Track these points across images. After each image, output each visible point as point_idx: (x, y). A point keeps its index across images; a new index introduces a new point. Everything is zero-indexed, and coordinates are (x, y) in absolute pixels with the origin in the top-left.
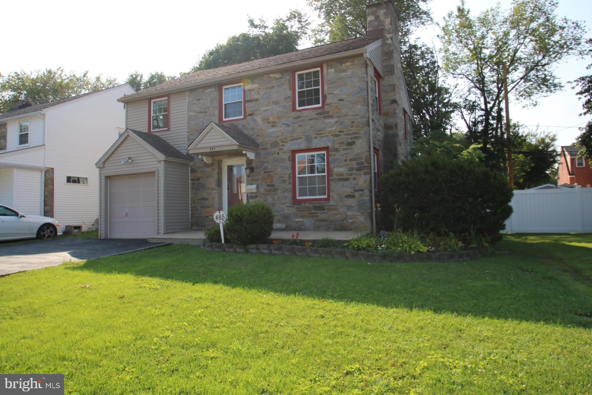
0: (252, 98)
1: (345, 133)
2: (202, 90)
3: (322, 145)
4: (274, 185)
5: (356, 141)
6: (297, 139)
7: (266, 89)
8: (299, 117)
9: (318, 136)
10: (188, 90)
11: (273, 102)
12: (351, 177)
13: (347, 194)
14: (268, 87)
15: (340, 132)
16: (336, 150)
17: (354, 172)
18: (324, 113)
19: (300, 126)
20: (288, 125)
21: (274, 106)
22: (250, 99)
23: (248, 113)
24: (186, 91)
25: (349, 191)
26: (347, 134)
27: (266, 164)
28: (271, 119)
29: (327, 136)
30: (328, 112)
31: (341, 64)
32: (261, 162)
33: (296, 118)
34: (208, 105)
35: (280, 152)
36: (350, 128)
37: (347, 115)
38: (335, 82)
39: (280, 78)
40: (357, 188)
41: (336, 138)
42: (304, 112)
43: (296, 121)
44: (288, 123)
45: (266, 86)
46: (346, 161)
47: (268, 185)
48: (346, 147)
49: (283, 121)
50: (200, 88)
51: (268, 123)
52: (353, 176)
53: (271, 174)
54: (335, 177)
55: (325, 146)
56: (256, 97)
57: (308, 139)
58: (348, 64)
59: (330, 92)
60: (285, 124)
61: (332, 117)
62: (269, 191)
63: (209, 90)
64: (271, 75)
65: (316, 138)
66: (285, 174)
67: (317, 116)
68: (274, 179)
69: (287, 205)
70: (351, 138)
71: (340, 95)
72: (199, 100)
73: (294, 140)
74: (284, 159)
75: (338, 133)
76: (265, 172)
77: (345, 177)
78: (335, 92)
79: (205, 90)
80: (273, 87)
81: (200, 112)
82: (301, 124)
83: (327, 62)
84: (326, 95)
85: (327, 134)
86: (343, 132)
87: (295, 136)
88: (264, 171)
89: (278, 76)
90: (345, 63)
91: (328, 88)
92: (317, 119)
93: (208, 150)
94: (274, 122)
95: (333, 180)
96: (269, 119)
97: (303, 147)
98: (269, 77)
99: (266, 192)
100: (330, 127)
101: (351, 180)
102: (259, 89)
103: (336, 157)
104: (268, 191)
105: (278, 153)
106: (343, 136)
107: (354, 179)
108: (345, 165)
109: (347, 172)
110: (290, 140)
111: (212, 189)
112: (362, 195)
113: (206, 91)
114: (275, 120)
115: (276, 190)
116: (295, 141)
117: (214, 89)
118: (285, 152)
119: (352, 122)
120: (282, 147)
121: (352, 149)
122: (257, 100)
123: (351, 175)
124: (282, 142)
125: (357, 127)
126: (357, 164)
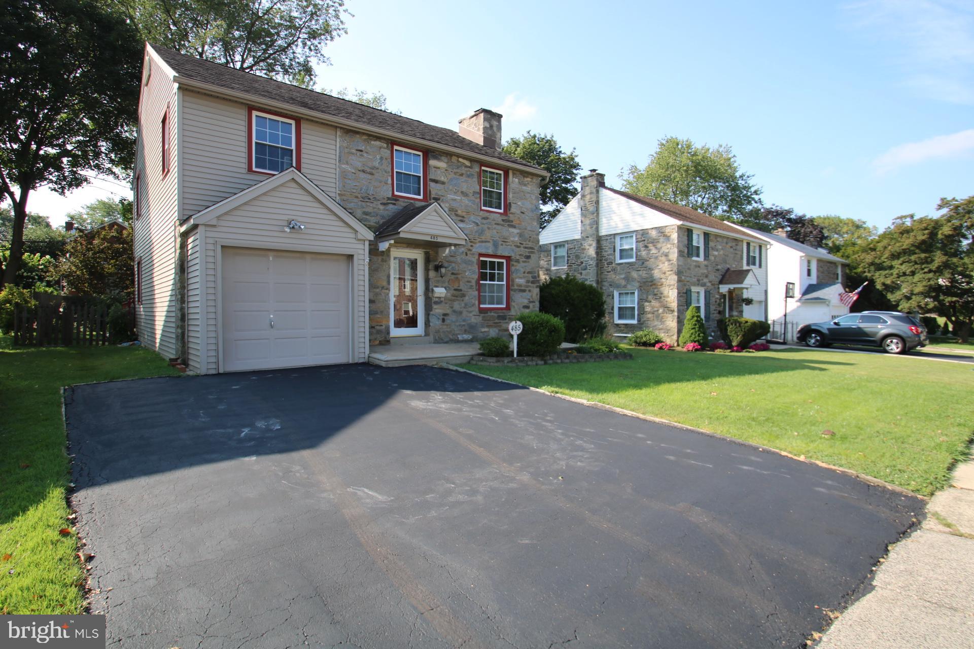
0: (438, 178)
1: (524, 245)
2: (365, 137)
3: (506, 254)
4: (461, 290)
5: (532, 255)
6: (486, 242)
7: (455, 173)
8: (486, 218)
9: (504, 243)
10: (341, 128)
11: (462, 192)
12: (527, 289)
13: (524, 305)
14: (457, 172)
15: (521, 243)
16: (518, 261)
17: (530, 284)
18: (509, 221)
19: (489, 228)
20: (477, 225)
21: (463, 198)
22: (436, 178)
23: (432, 196)
24: (336, 127)
25: (526, 302)
26: (526, 248)
27: (453, 265)
28: (459, 212)
29: (511, 246)
30: (512, 221)
31: (524, 177)
32: (447, 261)
33: (484, 218)
34: (376, 164)
35: (468, 253)
36: (528, 242)
37: (526, 229)
38: (518, 193)
39: (469, 167)
40: (531, 300)
41: (518, 249)
42: (492, 214)
43: (485, 221)
44: (477, 222)
45: (455, 170)
46: (524, 273)
47: (455, 290)
48: (525, 260)
49: (472, 218)
50: (364, 134)
51: (457, 215)
52: (530, 288)
53: (459, 276)
54: (516, 287)
55: (509, 255)
56: (442, 179)
57: (496, 245)
58: (529, 179)
59: (514, 202)
60: (474, 222)
61: (514, 227)
62: (457, 297)
63: (378, 143)
64: (460, 160)
65: (502, 245)
66: (473, 279)
67: (502, 223)
68: (461, 283)
69: (474, 313)
70: (529, 252)
71: (522, 207)
72: (361, 151)
73: (482, 242)
74: (473, 262)
75: (519, 245)
76: (453, 274)
77: (523, 288)
78: (519, 203)
79: (371, 140)
80: (462, 175)
81: (363, 171)
82: (490, 226)
83: (514, 170)
84: (510, 203)
85: (511, 243)
86: (522, 244)
87: (483, 238)
88: (451, 272)
89: (467, 163)
90: (527, 177)
91: (513, 197)
92: (503, 225)
93: (428, 238)
94: (463, 217)
95: (515, 290)
96: (457, 211)
97: (490, 252)
98: (458, 160)
99: (453, 298)
100: (514, 237)
101: (527, 292)
102: (446, 170)
103: (517, 268)
104: (454, 296)
105: (467, 255)
106: (522, 249)
107: (530, 291)
108: (524, 277)
109: (525, 284)
110: (479, 242)
111: (383, 288)
112: (534, 307)
113: (372, 142)
114: (464, 214)
115: (464, 295)
116: (484, 244)
117: (385, 145)
118: (473, 254)
119: (530, 237)
120: (471, 248)
121: (529, 262)
122: (443, 183)
123: (527, 287)
124: (471, 242)
125: (532, 242)
126: (532, 277)
